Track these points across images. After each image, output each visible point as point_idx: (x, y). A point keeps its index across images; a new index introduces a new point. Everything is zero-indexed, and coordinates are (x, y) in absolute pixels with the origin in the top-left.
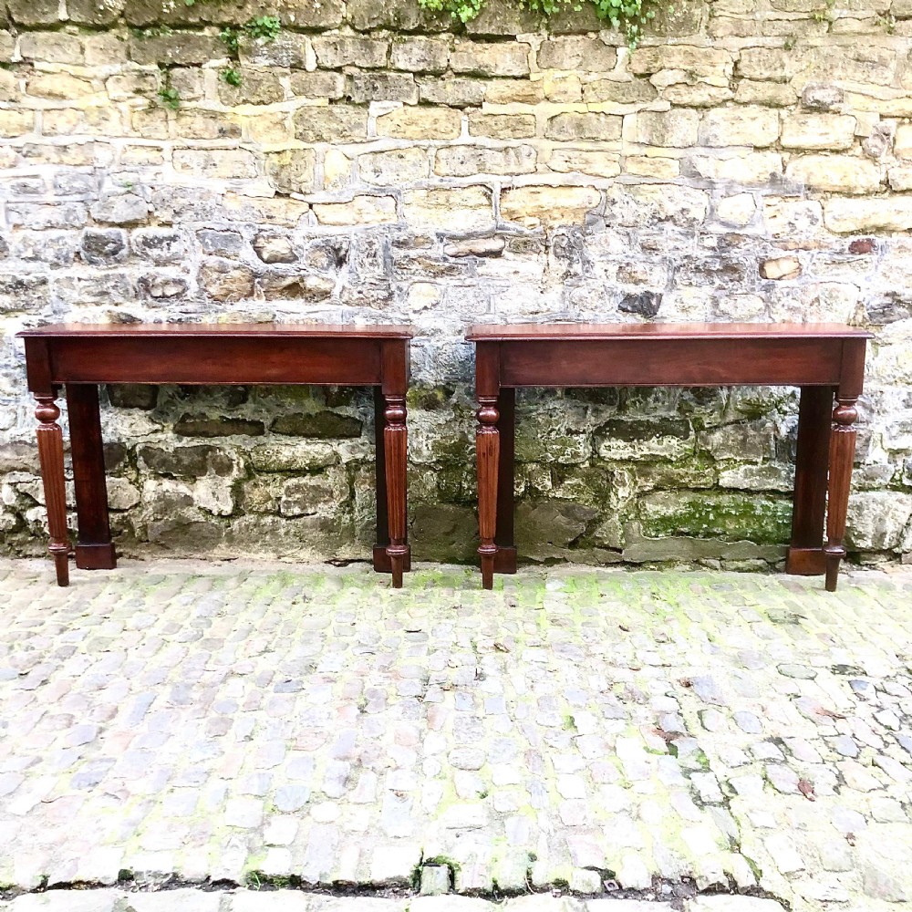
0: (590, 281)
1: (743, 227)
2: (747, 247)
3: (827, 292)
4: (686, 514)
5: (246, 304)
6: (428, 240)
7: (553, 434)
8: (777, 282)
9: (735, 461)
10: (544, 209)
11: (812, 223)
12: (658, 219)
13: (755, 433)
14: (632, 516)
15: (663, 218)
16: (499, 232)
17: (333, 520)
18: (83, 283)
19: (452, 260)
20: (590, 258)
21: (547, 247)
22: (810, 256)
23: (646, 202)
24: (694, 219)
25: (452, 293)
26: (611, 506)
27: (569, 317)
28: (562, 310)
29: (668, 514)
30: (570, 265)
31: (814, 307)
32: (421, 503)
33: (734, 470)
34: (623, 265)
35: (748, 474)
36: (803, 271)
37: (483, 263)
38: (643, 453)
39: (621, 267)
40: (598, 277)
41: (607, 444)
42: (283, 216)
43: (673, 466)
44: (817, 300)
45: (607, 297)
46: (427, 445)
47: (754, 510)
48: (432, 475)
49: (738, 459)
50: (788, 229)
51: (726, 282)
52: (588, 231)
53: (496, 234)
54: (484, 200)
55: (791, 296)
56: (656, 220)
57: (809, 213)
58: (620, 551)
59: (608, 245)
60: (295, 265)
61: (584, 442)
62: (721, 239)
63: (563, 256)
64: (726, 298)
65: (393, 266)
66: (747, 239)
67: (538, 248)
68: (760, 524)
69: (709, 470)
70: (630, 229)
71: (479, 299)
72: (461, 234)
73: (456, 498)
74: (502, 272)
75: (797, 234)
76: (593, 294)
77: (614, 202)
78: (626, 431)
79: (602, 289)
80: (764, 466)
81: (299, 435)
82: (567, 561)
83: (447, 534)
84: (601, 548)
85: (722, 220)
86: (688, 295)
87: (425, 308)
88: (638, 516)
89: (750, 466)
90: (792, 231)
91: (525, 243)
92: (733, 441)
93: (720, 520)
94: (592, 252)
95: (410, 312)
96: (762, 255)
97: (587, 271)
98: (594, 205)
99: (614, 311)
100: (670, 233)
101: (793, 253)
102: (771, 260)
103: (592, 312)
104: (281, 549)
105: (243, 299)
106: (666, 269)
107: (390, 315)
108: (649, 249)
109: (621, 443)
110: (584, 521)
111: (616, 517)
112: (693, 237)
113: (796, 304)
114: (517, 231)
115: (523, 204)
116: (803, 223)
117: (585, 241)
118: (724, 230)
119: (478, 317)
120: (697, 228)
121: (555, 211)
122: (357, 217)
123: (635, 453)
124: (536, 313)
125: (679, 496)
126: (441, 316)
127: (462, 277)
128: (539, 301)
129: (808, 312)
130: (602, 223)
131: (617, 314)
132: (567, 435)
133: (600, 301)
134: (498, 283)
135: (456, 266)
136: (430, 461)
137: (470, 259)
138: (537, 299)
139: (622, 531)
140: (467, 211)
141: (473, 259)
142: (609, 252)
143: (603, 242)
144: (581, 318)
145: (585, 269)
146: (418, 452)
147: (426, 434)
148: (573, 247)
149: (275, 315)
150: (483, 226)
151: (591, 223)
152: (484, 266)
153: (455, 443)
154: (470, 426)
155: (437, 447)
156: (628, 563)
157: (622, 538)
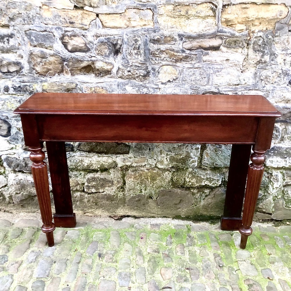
0: (273, 66)
5: (59, 77)
6: (173, 39)
10: (250, 20)
14: (280, 196)
16: (219, 34)
17: (114, 195)
19: (188, 52)
20: (276, 52)
21: (248, 44)
25: (186, 72)
26: (269, 192)
27: (257, 88)
28: (254, 83)
30: (262, 56)
32: (162, 189)
37: (207, 54)
40: (279, 64)
41: (271, 159)
42: (80, 22)
45: (282, 76)
48: (169, 174)
52: (277, 34)
53: (217, 36)
54: (211, 13)
58: (271, 214)
59: (288, 44)
60: (88, 54)
63: (258, 51)
65: (150, 55)
67: (243, 45)
71: (203, 76)
72: (194, 35)
73: (182, 186)
74: (219, 60)
76: (274, 74)
78: (283, 153)
79: (280, 71)
81: (94, 152)
83: (176, 204)
84: (261, 212)
87: (169, 81)
88: (283, 197)
91: (235, 42)
94: (277, 49)
95: (160, 84)
97: (273, 60)
98: (283, 16)
99: (286, 85)
103: (272, 85)
104: (85, 209)
105: (57, 74)
107: (148, 85)
109: (279, 159)
111: (271, 198)
114: (231, 34)
115: (236, 16)
117: (273, 41)
119: (201, 87)
121: (257, 20)
122: (128, 23)
123: (286, 164)
124: (238, 85)
126: (178, 86)
127: (193, 62)
128: (241, 78)
130: (286, 29)
131: (287, 87)
133: (279, 79)
134: (216, 66)
135: (190, 56)
136: (168, 167)
137: (199, 51)
138: (239, 76)
139: (273, 205)
140: (199, 20)
141: (201, 51)
142: (288, 48)
143: (285, 42)
144: (265, 89)
145: (271, 59)
146: (162, 162)
147: (166, 153)
148: (265, 45)
149: (77, 85)
150: (209, 30)
151: (279, 29)
152: (208, 56)
153: (183, 157)
154: (192, 149)
155: (172, 159)
156: (274, 220)
157: (273, 208)
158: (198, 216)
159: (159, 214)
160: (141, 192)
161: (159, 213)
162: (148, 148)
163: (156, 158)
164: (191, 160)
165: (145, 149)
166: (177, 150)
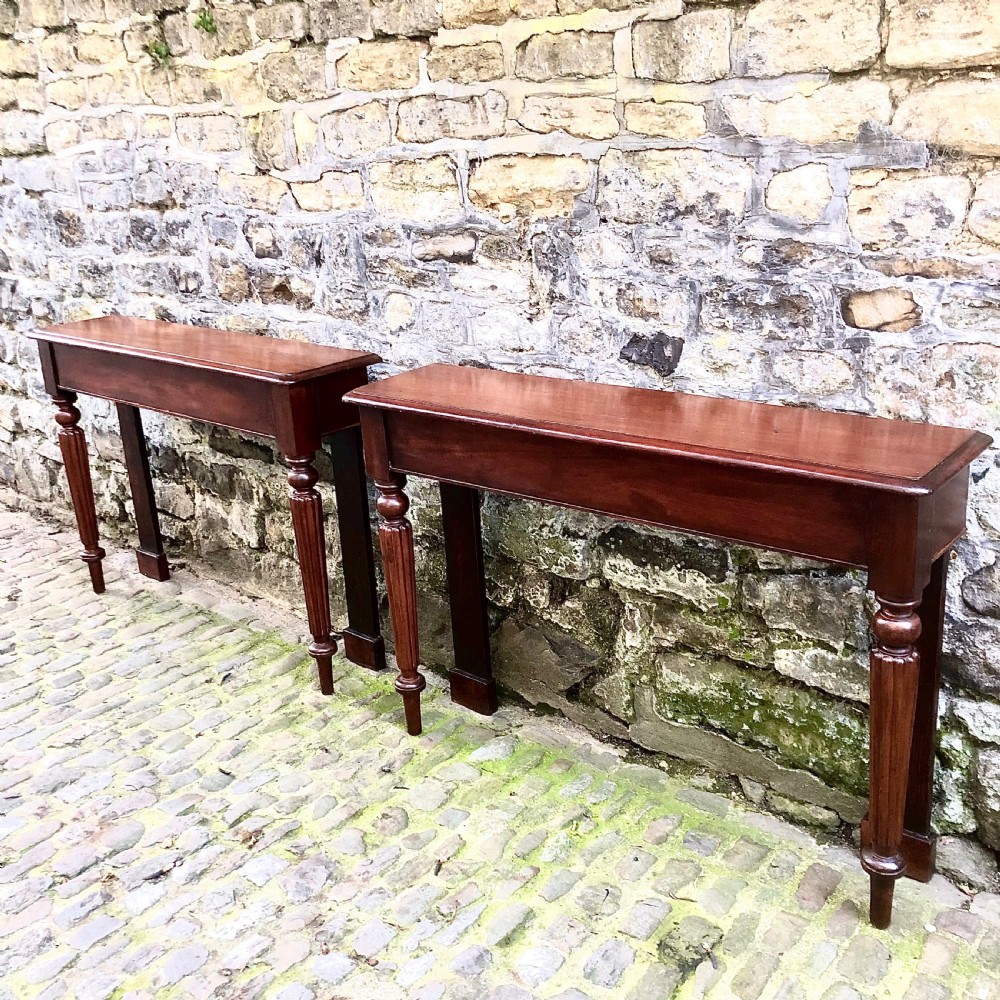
0: (582, 308)
1: (809, 228)
2: (816, 266)
3: (969, 365)
4: (718, 698)
5: (247, 306)
6: (395, 236)
7: (546, 530)
8: (873, 335)
9: (800, 637)
10: (520, 192)
11: (940, 224)
12: (675, 212)
13: (832, 599)
14: (644, 678)
15: (682, 209)
17: (335, 582)
18: (137, 271)
19: (420, 264)
20: (581, 273)
21: (529, 251)
22: (936, 290)
23: (654, 181)
24: (727, 213)
25: (427, 311)
26: (617, 656)
27: (557, 363)
28: (548, 349)
29: (691, 692)
31: (943, 390)
33: (797, 651)
34: (623, 287)
35: (817, 664)
36: (923, 317)
37: (455, 271)
38: (660, 588)
39: (620, 290)
40: (592, 303)
41: (613, 562)
42: (265, 198)
43: (703, 619)
44: (950, 376)
45: (606, 336)
46: (412, 513)
47: (823, 727)
49: (804, 635)
50: (891, 234)
51: (782, 327)
52: (574, 229)
53: (465, 230)
54: (449, 179)
55: (899, 365)
56: (671, 213)
57: (935, 205)
58: (626, 724)
59: (602, 252)
60: (280, 262)
61: (582, 552)
62: (771, 249)
63: (546, 268)
64: (786, 356)
65: (370, 268)
66: (815, 252)
67: (513, 252)
68: (831, 753)
69: (759, 639)
70: (633, 227)
71: (455, 323)
72: (429, 227)
74: (477, 285)
75: (909, 245)
76: (586, 329)
77: (607, 183)
78: (637, 549)
79: (598, 323)
80: (844, 659)
82: (563, 716)
83: (435, 633)
84: (602, 710)
85: (772, 214)
86: (721, 343)
87: (401, 329)
88: (652, 681)
89: (823, 652)
90: (899, 238)
91: (499, 244)
92: (796, 602)
93: (771, 726)
94: (583, 265)
95: (387, 332)
96: (843, 282)
97: (578, 293)
98: (582, 186)
99: (614, 360)
100: (692, 236)
101: (901, 282)
102: (861, 293)
103: (586, 357)
105: (244, 300)
106: (685, 297)
107: (369, 334)
108: (659, 261)
109: (629, 565)
110: (578, 665)
111: (623, 673)
112: (727, 244)
113: (910, 380)
114: (490, 226)
115: (492, 184)
116: (920, 225)
117: (572, 244)
118: (777, 234)
119: (455, 348)
120: (735, 229)
121: (536, 195)
122: (328, 201)
123: (647, 583)
124: (521, 350)
125: (712, 669)
126: (417, 342)
127: (437, 289)
128: (523, 333)
129: (932, 398)
130: (595, 216)
131: (618, 364)
132: (563, 535)
133: (597, 342)
134: (474, 301)
135: (426, 273)
137: (440, 265)
138: (517, 329)
139: (628, 697)
140: (434, 194)
141: (444, 264)
142: (603, 263)
143: (594, 248)
144: (572, 365)
145: (575, 289)
147: (411, 498)
148: (558, 254)
149: (269, 323)
150: (451, 216)
151: (580, 215)
152: (457, 276)
155: (423, 517)
156: (637, 746)
157: (629, 707)
166: (430, 494)
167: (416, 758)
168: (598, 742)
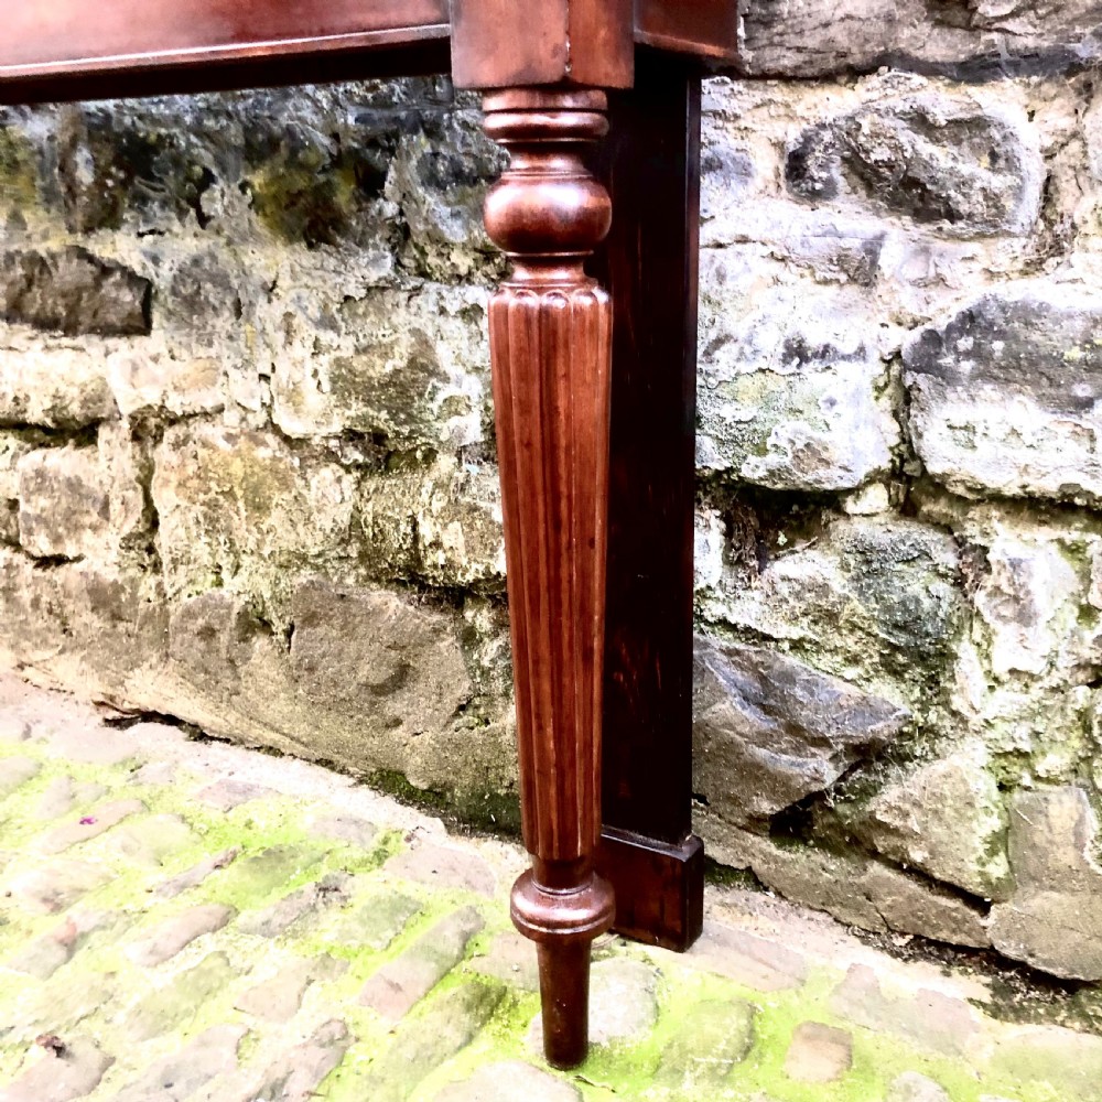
14: (1054, 765)
17: (118, 588)
32: (306, 575)
41: (962, 412)
46: (315, 374)
48: (339, 480)
58: (981, 905)
73: (407, 569)
82: (761, 886)
83: (380, 690)
84: (897, 866)
88: (1083, 772)
104: (25, 644)
123: (1094, 469)
136: (324, 431)
146: (293, 395)
147: (314, 332)
153: (397, 372)
154: (443, 311)
155: (345, 383)
156: (1021, 967)
157: (992, 852)
158: (494, 796)
159: (298, 740)
160: (219, 583)
161: (302, 730)
162: (229, 301)
163: (267, 371)
164: (440, 397)
165: (214, 308)
166: (365, 315)
167: (356, 1054)
168: (887, 957)
